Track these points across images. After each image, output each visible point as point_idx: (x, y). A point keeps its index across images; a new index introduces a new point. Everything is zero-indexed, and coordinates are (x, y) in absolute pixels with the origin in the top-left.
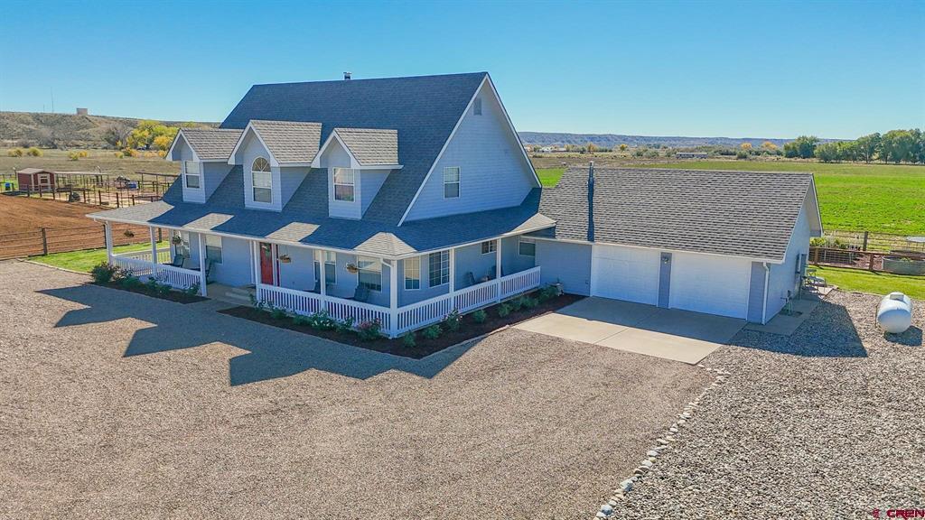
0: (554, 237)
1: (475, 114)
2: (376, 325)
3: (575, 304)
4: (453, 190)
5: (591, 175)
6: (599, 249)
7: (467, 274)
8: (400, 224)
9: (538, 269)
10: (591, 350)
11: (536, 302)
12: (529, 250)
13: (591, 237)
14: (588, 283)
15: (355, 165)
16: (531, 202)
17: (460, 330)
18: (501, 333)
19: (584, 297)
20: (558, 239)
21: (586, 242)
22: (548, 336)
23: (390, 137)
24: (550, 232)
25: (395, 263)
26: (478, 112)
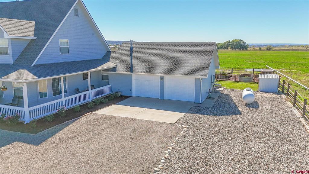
0: (116, 71)
1: (75, 15)
2: (17, 117)
3: (125, 100)
4: (65, 50)
5: (131, 45)
6: (135, 76)
7: (76, 89)
8: (32, 65)
9: (110, 86)
10: (128, 121)
11: (107, 100)
12: (106, 78)
13: (131, 71)
14: (131, 90)
15: (6, 36)
16: (106, 57)
17: (66, 116)
18: (87, 116)
19: (130, 97)
20: (118, 72)
21: (129, 73)
22: (109, 116)
23: (31, 25)
24: (114, 69)
25: (25, 84)
26: (77, 14)
